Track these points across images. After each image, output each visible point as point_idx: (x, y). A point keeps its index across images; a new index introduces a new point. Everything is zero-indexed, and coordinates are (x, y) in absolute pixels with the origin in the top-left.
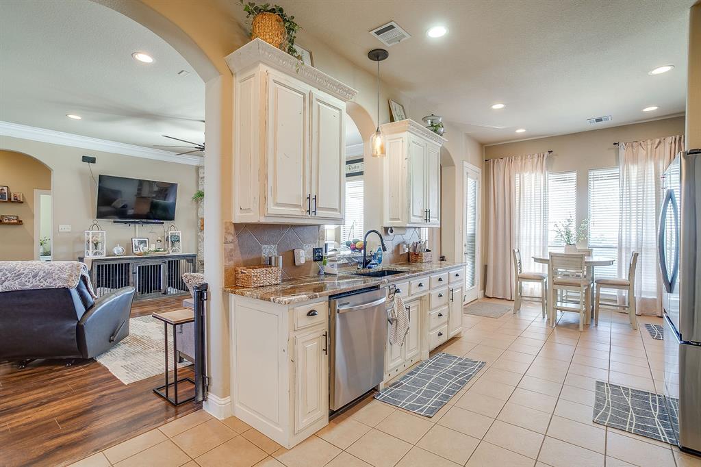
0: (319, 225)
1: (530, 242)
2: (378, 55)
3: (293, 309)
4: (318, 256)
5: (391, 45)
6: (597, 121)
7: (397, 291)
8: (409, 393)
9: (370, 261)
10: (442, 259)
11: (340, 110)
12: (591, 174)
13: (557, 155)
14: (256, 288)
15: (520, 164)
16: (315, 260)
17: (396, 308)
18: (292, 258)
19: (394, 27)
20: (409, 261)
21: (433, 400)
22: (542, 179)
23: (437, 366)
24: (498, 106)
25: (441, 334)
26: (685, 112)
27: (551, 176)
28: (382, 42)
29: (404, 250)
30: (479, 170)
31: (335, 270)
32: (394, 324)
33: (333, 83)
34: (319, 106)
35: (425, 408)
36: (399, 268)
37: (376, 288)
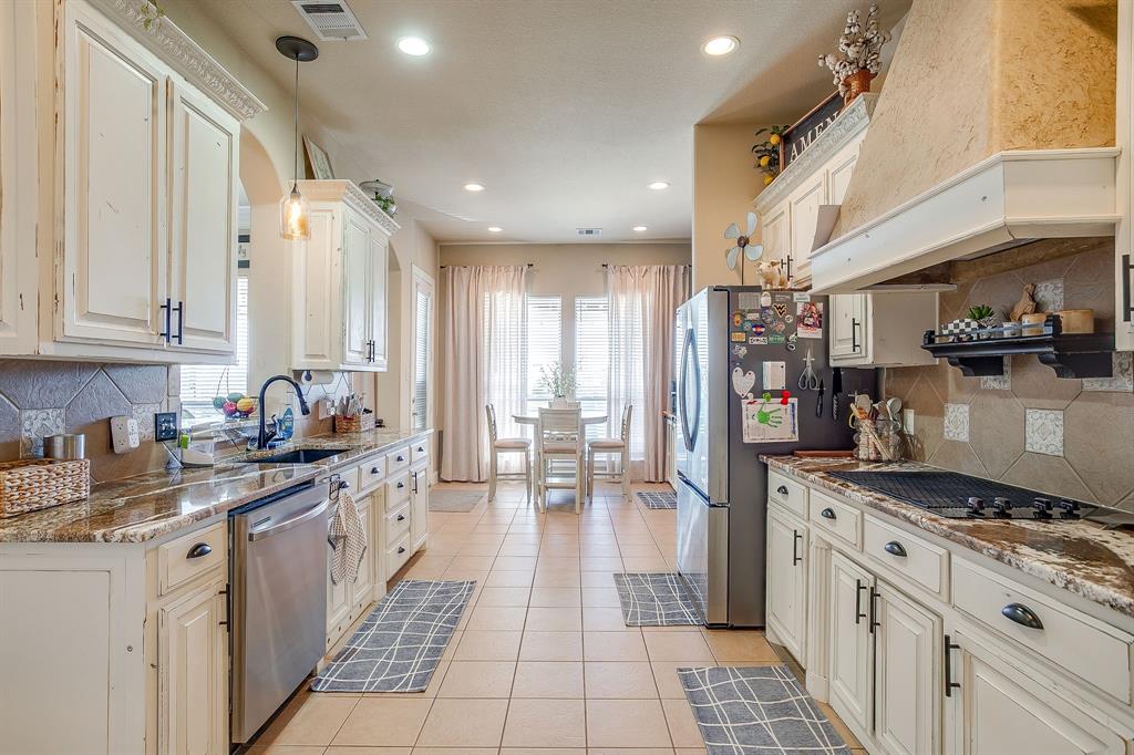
0: (168, 365)
1: (504, 393)
2: (296, 47)
3: (157, 548)
4: (165, 430)
5: (328, 39)
6: (588, 232)
7: (342, 485)
8: (372, 664)
9: (275, 434)
10: (379, 424)
11: (230, 135)
12: (578, 301)
13: (538, 271)
14: (21, 515)
15: (490, 278)
16: (158, 440)
17: (343, 516)
18: (105, 439)
19: (342, 11)
20: (334, 430)
21: (418, 661)
22: (520, 304)
23: (405, 604)
24: (474, 187)
25: (403, 550)
26: (690, 239)
27: (532, 300)
28: (312, 28)
29: (328, 411)
30: (431, 281)
31: (210, 456)
32: (340, 546)
33: (219, 77)
34: (187, 114)
35: (408, 679)
36: (328, 445)
37: (308, 484)
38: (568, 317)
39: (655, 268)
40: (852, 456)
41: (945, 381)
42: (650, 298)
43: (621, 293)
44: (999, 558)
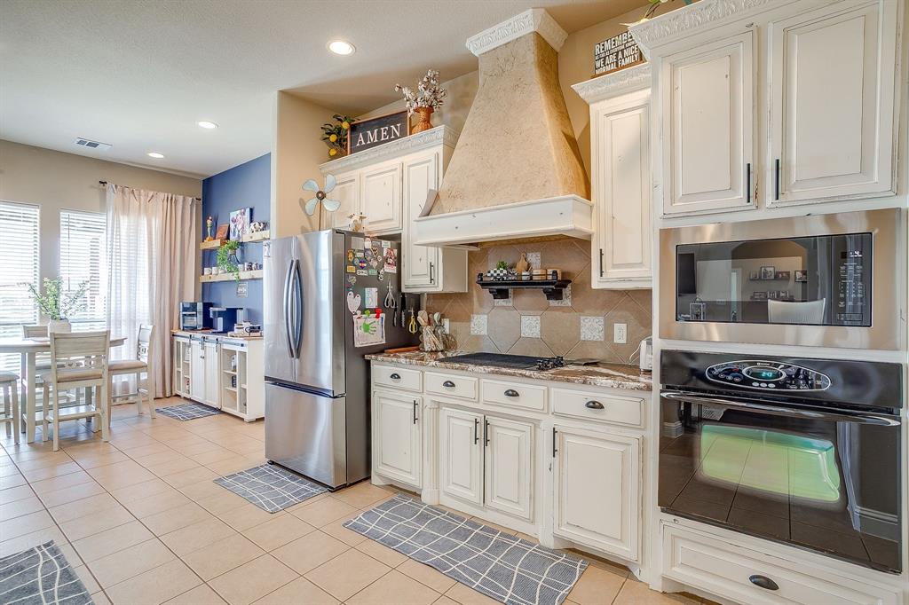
6: (90, 144)
12: (64, 215)
38: (49, 232)
39: (162, 195)
40: (418, 349)
41: (472, 301)
42: (157, 223)
43: (123, 214)
44: (585, 382)
